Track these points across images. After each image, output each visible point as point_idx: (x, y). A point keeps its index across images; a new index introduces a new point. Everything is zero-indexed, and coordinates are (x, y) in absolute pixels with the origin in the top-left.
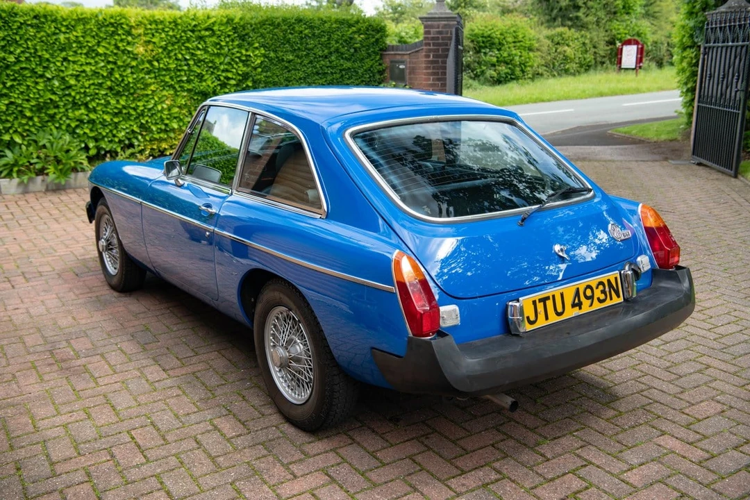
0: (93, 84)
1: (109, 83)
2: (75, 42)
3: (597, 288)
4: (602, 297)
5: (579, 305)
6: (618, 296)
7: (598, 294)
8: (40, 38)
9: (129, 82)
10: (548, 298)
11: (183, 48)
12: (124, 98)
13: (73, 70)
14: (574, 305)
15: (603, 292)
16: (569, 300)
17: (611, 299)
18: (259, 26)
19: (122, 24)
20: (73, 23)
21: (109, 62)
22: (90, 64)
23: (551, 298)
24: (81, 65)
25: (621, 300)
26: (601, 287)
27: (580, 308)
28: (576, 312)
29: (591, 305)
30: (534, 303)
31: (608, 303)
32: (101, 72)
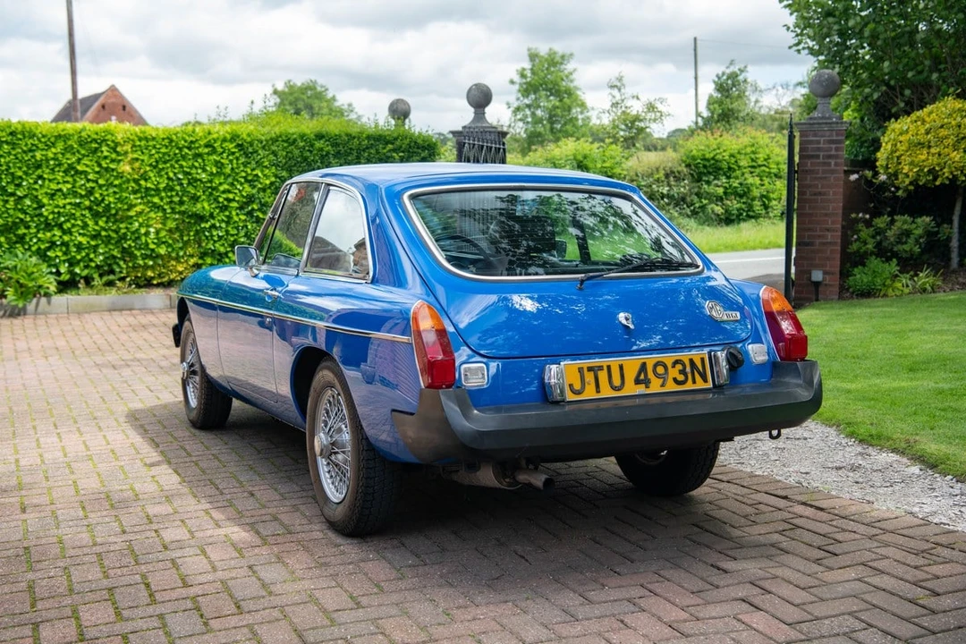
0: (70, 204)
1: (87, 203)
2: (53, 159)
3: (673, 367)
4: (681, 378)
5: (647, 382)
6: (705, 380)
7: (674, 373)
8: (15, 155)
9: (110, 203)
10: (601, 368)
11: (177, 166)
12: (104, 219)
13: (48, 188)
14: (637, 381)
15: (683, 372)
16: (631, 375)
17: (694, 382)
18: (270, 142)
19: (108, 140)
20: (53, 140)
21: (88, 180)
22: (67, 182)
23: (605, 368)
24: (58, 183)
25: (710, 385)
26: (679, 367)
27: (647, 387)
28: (641, 389)
29: (662, 385)
30: (581, 370)
31: (689, 386)
32: (79, 191)
